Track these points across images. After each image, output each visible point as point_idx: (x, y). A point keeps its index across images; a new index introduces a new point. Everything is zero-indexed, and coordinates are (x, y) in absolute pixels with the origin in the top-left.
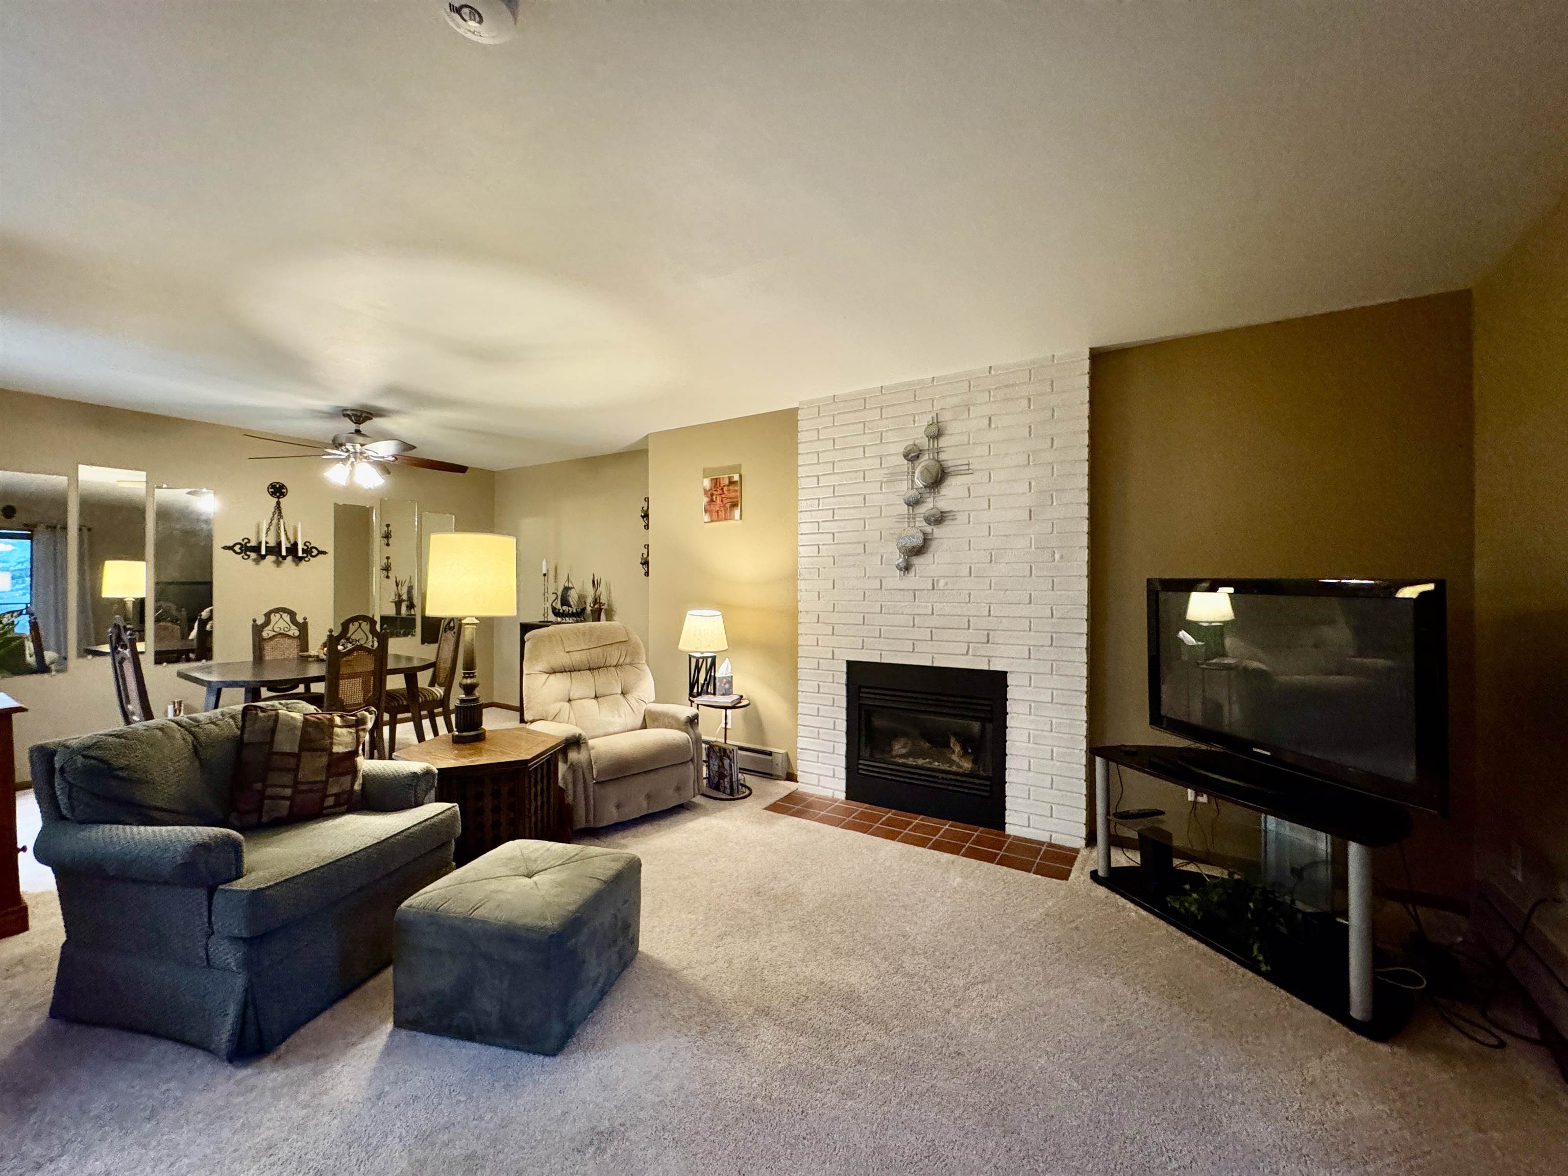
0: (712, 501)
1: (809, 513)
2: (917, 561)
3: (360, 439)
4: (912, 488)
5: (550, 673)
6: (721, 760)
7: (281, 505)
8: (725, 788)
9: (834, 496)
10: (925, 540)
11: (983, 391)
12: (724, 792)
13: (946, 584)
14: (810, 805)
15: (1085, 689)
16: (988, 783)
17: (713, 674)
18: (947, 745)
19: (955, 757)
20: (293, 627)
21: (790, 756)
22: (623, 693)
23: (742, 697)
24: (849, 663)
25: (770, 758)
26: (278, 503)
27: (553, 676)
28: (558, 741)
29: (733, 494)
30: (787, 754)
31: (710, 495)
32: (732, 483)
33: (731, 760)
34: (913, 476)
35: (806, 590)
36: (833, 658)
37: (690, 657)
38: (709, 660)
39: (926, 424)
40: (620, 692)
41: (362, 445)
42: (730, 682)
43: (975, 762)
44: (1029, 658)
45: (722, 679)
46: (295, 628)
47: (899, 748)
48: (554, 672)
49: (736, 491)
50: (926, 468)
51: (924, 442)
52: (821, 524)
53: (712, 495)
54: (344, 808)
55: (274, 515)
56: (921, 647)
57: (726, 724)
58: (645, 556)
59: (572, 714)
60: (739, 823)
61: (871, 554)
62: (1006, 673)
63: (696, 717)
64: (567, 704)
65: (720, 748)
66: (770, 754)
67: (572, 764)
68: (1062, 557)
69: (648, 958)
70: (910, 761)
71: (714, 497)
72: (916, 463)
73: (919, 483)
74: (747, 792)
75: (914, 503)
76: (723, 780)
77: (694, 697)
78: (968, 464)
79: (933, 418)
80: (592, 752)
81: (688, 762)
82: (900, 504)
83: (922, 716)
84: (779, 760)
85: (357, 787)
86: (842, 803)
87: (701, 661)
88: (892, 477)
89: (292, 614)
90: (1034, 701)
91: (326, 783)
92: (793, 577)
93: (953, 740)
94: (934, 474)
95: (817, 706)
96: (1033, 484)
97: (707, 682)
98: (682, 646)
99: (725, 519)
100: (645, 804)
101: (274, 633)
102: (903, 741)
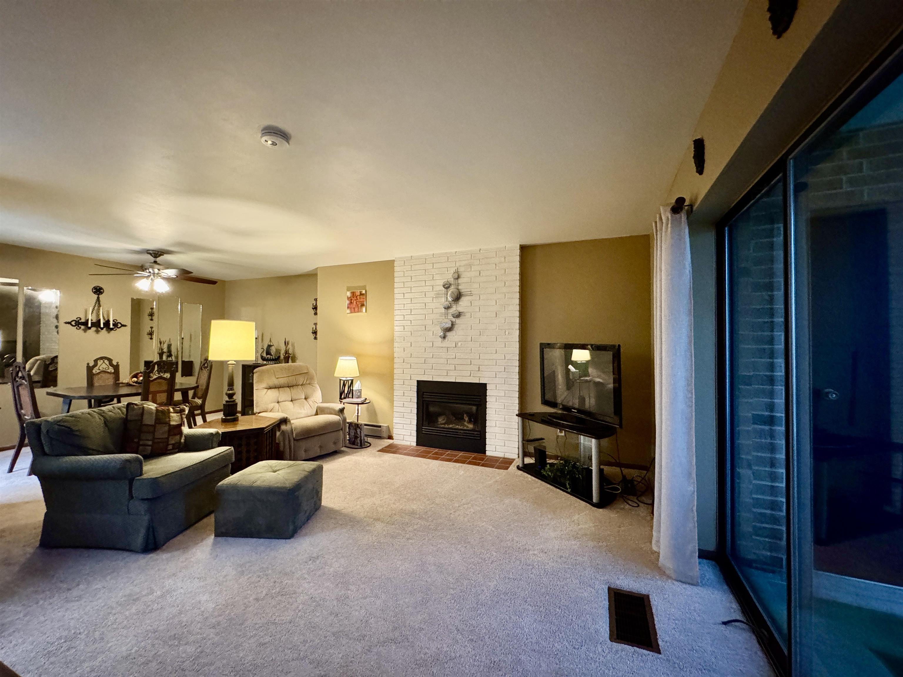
0: (351, 303)
1: (399, 311)
2: (449, 334)
3: (157, 266)
4: (447, 301)
5: (268, 389)
6: (356, 430)
7: (100, 299)
8: (358, 443)
9: (411, 303)
10: (452, 325)
11: (477, 259)
12: (357, 445)
13: (461, 344)
14: (399, 449)
15: (518, 390)
16: (479, 433)
17: (352, 388)
18: (462, 419)
19: (466, 423)
20: (110, 367)
21: (390, 427)
22: (306, 399)
23: (366, 399)
24: (418, 382)
25: (380, 429)
26: (98, 298)
27: (269, 390)
28: (276, 420)
29: (362, 300)
30: (388, 426)
31: (350, 299)
32: (361, 294)
33: (361, 429)
34: (447, 296)
35: (398, 347)
36: (411, 379)
37: (340, 380)
38: (350, 382)
39: (453, 272)
40: (304, 398)
41: (159, 270)
42: (360, 391)
43: (474, 424)
44: (496, 377)
45: (356, 390)
46: (112, 368)
47: (441, 420)
48: (270, 388)
49: (364, 298)
50: (452, 292)
51: (452, 281)
52: (405, 316)
53: (351, 300)
54: (177, 450)
55: (95, 304)
56: (451, 373)
57: (358, 413)
58: (314, 329)
59: (280, 408)
60: (365, 457)
61: (429, 331)
62: (486, 384)
63: (344, 408)
64: (277, 404)
65: (355, 424)
66: (380, 427)
67: (283, 431)
68: (509, 333)
69: (326, 507)
70: (446, 426)
71: (352, 301)
72: (449, 289)
73: (450, 299)
74: (369, 445)
75: (448, 308)
76: (357, 439)
77: (342, 399)
78: (471, 291)
79: (456, 270)
80: (293, 425)
81: (339, 430)
82: (441, 308)
83: (452, 405)
84: (384, 429)
85: (182, 441)
86: (415, 447)
87: (346, 382)
88: (438, 296)
89: (110, 360)
90: (498, 396)
91: (168, 438)
92: (391, 341)
93: (465, 415)
94: (456, 295)
95: (403, 402)
96: (497, 301)
97: (349, 393)
98: (336, 375)
99: (358, 312)
100: (319, 450)
101: (99, 371)
102: (443, 417)
